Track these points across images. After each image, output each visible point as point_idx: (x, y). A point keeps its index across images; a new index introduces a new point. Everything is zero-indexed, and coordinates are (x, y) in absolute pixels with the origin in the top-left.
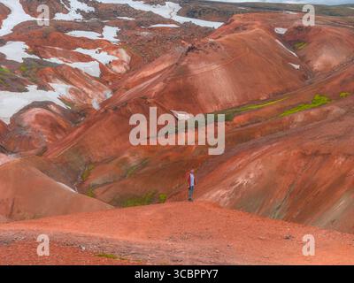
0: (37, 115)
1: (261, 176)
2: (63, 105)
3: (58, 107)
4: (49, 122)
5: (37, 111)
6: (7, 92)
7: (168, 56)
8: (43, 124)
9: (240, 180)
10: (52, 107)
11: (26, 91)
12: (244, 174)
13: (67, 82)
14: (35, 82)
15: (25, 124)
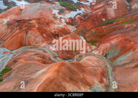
0: (78, 17)
1: (116, 43)
2: (83, 14)
3: (82, 14)
4: (80, 18)
5: (78, 16)
6: (73, 12)
7: (103, 3)
8: (79, 19)
9: (112, 42)
10: (81, 15)
11: (77, 11)
12: (113, 41)
13: (84, 8)
14: (78, 8)
15: (76, 19)
